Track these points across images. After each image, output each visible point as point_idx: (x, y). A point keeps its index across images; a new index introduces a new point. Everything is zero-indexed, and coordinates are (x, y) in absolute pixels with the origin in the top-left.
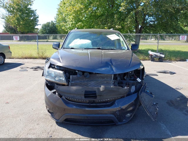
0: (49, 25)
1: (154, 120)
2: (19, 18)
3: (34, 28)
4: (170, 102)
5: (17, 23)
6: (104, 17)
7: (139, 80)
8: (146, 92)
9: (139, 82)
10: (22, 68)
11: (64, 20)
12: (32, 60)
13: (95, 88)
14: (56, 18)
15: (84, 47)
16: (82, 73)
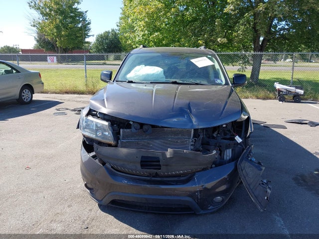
0: (108, 36)
1: (262, 211)
2: (59, 26)
3: (82, 42)
4: (299, 177)
5: (55, 34)
6: (197, 24)
7: (239, 139)
8: (251, 160)
9: (239, 142)
10: (58, 110)
11: (132, 28)
12: (76, 95)
13: (157, 153)
14: (119, 24)
15: (150, 79)
16: (139, 127)
